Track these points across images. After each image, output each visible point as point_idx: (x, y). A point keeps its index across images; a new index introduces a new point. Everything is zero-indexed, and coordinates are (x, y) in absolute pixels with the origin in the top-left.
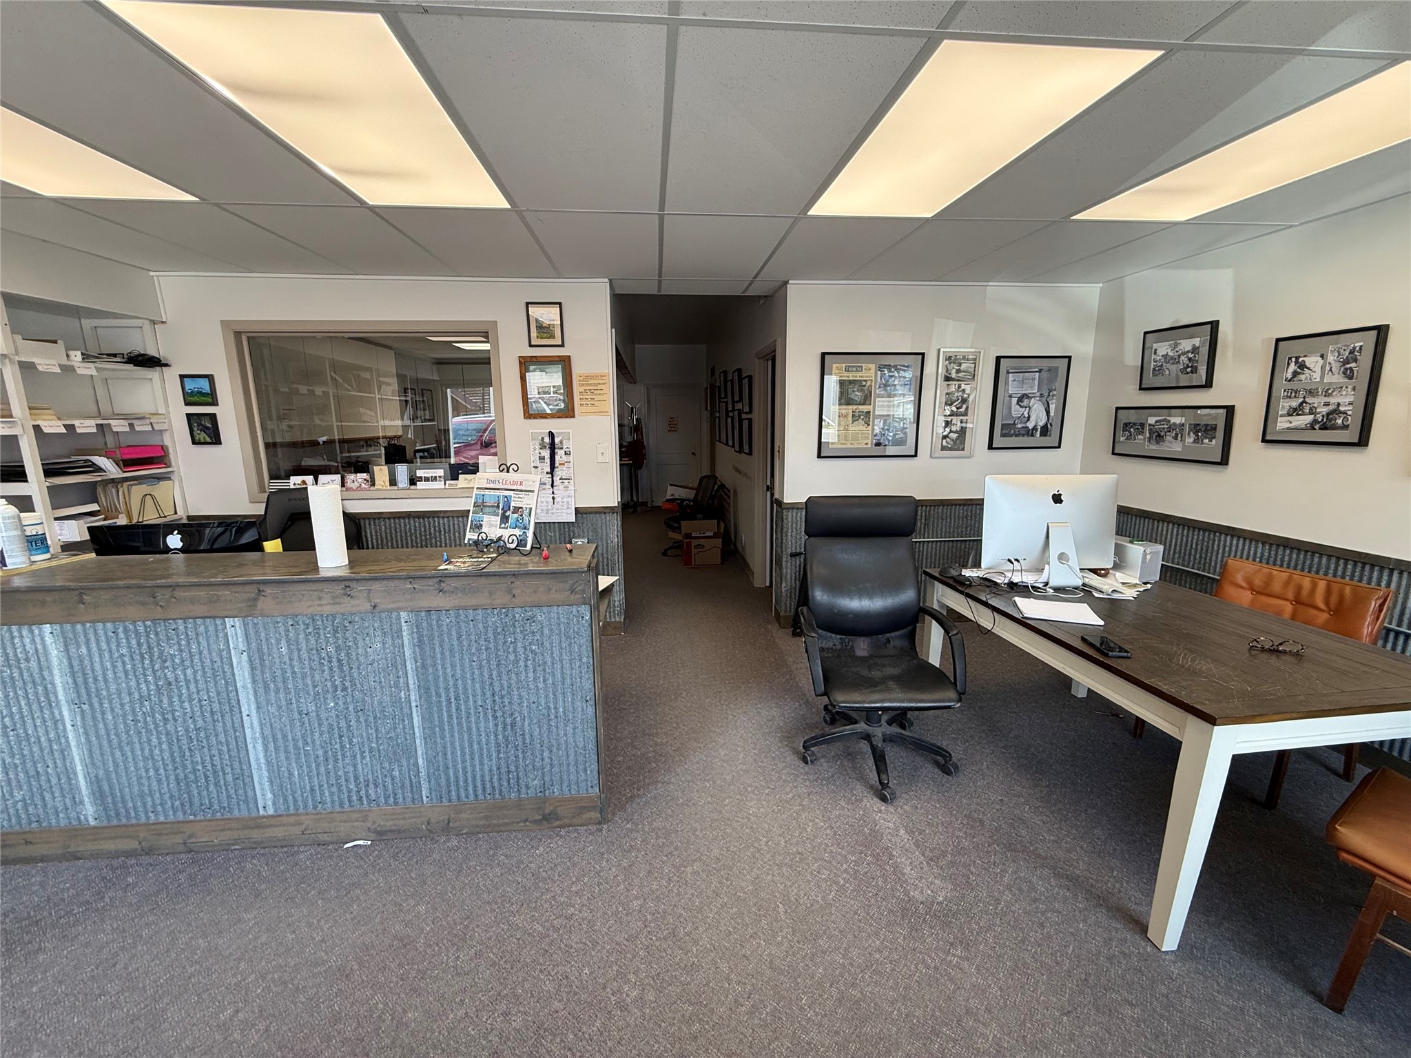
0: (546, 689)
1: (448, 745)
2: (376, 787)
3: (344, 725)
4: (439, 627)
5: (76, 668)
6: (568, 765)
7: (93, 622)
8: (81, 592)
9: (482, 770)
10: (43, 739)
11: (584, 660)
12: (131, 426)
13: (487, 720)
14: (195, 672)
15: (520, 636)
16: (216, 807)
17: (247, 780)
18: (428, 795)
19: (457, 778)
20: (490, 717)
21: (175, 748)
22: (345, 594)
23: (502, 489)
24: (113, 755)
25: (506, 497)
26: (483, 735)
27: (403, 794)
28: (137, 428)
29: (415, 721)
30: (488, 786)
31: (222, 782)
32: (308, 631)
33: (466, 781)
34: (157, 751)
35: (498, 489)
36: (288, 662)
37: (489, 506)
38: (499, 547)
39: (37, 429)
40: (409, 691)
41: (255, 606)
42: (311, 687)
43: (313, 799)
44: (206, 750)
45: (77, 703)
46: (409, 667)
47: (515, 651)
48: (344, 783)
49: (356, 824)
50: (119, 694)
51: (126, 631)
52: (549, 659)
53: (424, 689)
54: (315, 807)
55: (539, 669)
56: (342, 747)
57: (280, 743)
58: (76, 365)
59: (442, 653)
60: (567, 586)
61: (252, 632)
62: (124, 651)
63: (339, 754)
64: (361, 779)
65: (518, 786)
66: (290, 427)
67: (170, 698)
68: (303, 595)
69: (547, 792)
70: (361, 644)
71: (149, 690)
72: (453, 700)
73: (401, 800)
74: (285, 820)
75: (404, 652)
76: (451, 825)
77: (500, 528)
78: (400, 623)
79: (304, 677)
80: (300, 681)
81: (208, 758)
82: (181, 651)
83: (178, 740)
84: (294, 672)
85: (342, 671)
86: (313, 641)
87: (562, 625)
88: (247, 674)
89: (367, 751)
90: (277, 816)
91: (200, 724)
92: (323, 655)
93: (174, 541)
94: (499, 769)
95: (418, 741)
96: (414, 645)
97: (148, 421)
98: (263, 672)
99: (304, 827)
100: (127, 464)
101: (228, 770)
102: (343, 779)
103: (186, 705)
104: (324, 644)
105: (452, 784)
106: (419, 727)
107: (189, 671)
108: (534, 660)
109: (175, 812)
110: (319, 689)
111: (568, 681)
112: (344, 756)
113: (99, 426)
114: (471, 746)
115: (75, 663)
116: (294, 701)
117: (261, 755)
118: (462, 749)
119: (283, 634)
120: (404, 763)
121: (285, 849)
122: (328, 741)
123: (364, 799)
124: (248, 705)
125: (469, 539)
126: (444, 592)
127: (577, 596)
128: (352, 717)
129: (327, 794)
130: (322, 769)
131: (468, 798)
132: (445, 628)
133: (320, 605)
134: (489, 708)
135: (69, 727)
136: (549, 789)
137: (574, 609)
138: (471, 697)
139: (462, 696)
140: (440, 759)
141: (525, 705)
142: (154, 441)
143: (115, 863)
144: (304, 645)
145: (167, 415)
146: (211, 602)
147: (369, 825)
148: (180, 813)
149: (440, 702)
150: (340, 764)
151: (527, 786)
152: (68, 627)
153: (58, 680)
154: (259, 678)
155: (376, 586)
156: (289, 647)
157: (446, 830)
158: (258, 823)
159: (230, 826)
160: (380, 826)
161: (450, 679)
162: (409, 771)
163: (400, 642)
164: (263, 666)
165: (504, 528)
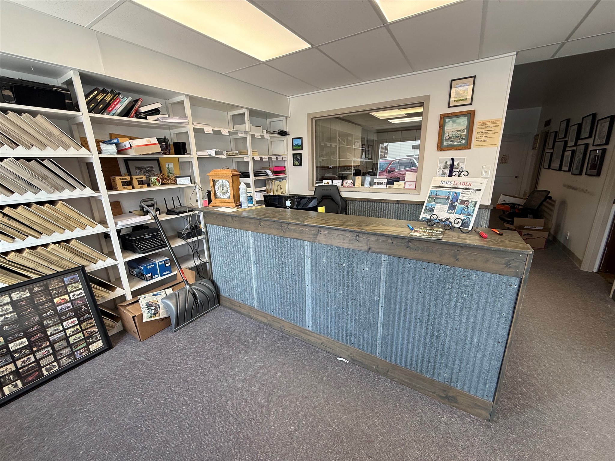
0: (467, 324)
1: (395, 333)
2: (355, 338)
3: (345, 303)
4: (404, 267)
5: (257, 250)
6: (472, 376)
7: (263, 233)
8: (260, 220)
9: (412, 353)
10: (246, 273)
11: (504, 314)
12: (277, 158)
13: (421, 328)
14: (292, 261)
15: (455, 285)
16: (292, 318)
17: (304, 313)
18: (380, 353)
19: (397, 352)
20: (424, 327)
21: (282, 290)
22: (356, 240)
23: (453, 188)
24: (264, 285)
25: (456, 193)
26: (417, 335)
27: (367, 347)
28: (279, 159)
29: (380, 313)
30: (414, 363)
31: (295, 310)
32: (336, 254)
33: (402, 355)
34: (276, 289)
35: (450, 188)
36: (326, 267)
37: (441, 198)
38: (446, 225)
39: (253, 158)
40: (379, 297)
41: (316, 238)
42: (333, 281)
43: (327, 332)
44: (291, 294)
45: (256, 263)
46: (382, 285)
47: (450, 294)
48: (341, 330)
49: (343, 350)
50: (267, 263)
51: (272, 239)
52: (474, 307)
53: (388, 299)
54: (328, 335)
55: (465, 310)
56: (343, 313)
57: (318, 302)
58: (265, 135)
59: (402, 283)
60: (503, 261)
61: (314, 249)
62: (270, 247)
63: (341, 316)
64: (349, 331)
65: (433, 372)
66: (323, 160)
67: (282, 270)
68: (337, 236)
69: (452, 384)
70: (359, 266)
71: (276, 265)
72: (403, 310)
73: (365, 349)
74: (315, 335)
75: (381, 276)
76: (389, 373)
77: (447, 212)
78: (381, 261)
79: (332, 275)
80: (329, 277)
81: (292, 298)
82: (288, 251)
83: (283, 288)
84: (328, 272)
85: (348, 278)
86: (338, 259)
87: (491, 287)
88: (309, 268)
89: (354, 320)
90: (312, 332)
91: (291, 283)
92: (341, 267)
93: (288, 203)
94: (423, 357)
95: (379, 325)
96: (387, 274)
97: (282, 157)
98: (316, 269)
99: (322, 341)
100: (275, 173)
101: (298, 306)
102: (341, 328)
103: (287, 274)
104: (342, 262)
105: (393, 353)
106: (381, 317)
107: (290, 261)
108: (463, 303)
109: (279, 315)
110: (337, 283)
111: (486, 324)
112: (343, 318)
113: (269, 158)
114: (408, 339)
115: (256, 248)
116: (326, 285)
117: (310, 304)
118: (403, 338)
119: (325, 253)
120: (370, 333)
121: (314, 348)
122: (337, 308)
123: (349, 341)
124: (308, 281)
125: (423, 218)
126: (411, 248)
127: (511, 270)
128: (350, 301)
129: (333, 332)
130: (333, 320)
131: (401, 364)
132: (407, 269)
133: (343, 243)
134: (424, 322)
135: (253, 271)
136: (454, 383)
137: (505, 279)
138: (414, 312)
139: (408, 310)
140: (389, 338)
141: (449, 328)
142: (282, 165)
143: (261, 325)
144: (333, 261)
145: (287, 155)
146: (300, 233)
147: (349, 354)
148: (280, 316)
149: (395, 308)
150: (341, 321)
151: (439, 374)
152: (256, 233)
153: (251, 253)
154: (314, 271)
155: (372, 238)
156: (327, 259)
157: (386, 374)
158: (305, 332)
159: (296, 328)
160: (354, 356)
161: (404, 298)
162: (372, 337)
163: (379, 270)
164: (316, 266)
165: (451, 213)
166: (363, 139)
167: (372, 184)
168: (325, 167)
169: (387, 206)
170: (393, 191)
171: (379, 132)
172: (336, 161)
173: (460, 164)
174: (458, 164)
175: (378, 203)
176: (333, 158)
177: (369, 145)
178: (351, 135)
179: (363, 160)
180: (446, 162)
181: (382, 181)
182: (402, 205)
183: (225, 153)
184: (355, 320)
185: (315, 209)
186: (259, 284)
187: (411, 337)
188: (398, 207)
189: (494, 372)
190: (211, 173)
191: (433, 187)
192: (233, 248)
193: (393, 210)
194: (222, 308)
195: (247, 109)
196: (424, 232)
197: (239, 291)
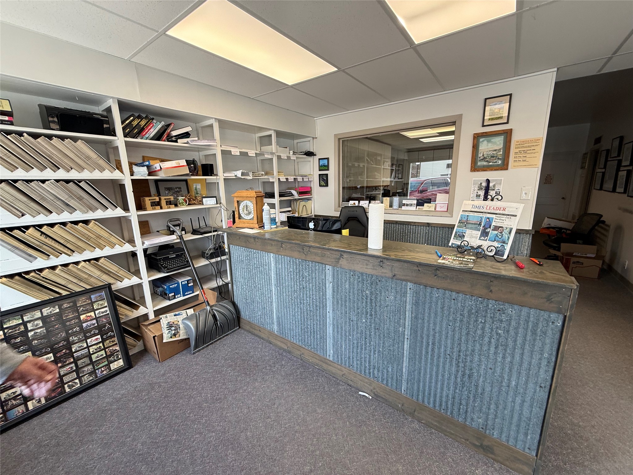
0: (503, 364)
1: (422, 368)
2: (378, 371)
3: (368, 333)
4: (431, 297)
5: (278, 272)
6: (511, 424)
7: (284, 256)
8: (282, 243)
9: (441, 393)
10: (267, 296)
11: (546, 355)
13: (451, 365)
14: (313, 286)
15: (488, 319)
16: (312, 346)
17: (325, 341)
18: (405, 390)
19: (424, 390)
20: (454, 364)
21: (302, 316)
22: (380, 265)
23: (485, 213)
24: (284, 310)
25: (488, 218)
26: (447, 373)
27: (391, 382)
28: (304, 180)
29: (405, 346)
30: (444, 404)
31: (316, 337)
32: (359, 280)
33: (430, 394)
34: (296, 314)
35: (482, 212)
36: (348, 293)
37: (472, 224)
38: (479, 253)
39: (279, 179)
40: (405, 328)
41: (338, 262)
42: (356, 309)
43: (349, 362)
44: (312, 320)
45: (276, 286)
46: (407, 315)
47: (483, 329)
48: (363, 361)
49: (366, 384)
50: (288, 287)
51: (293, 262)
52: (511, 343)
53: (414, 331)
54: (349, 367)
55: (500, 348)
56: (366, 344)
57: (340, 330)
58: (291, 156)
59: (429, 314)
60: (544, 295)
61: (336, 274)
62: (291, 270)
63: (363, 346)
64: (372, 364)
65: (466, 416)
66: (350, 180)
67: (303, 294)
68: (359, 261)
69: (488, 431)
70: (383, 294)
71: (297, 289)
72: (430, 343)
73: (390, 385)
74: (336, 365)
75: (406, 306)
76: (416, 413)
77: (480, 239)
78: (407, 289)
79: (354, 302)
80: (352, 304)
81: (312, 324)
82: (309, 275)
83: (304, 313)
84: (350, 299)
85: (372, 306)
86: (360, 285)
87: (530, 323)
88: (331, 293)
89: (377, 351)
90: (333, 362)
91: (312, 309)
92: (364, 294)
93: (311, 225)
94: (454, 398)
95: (405, 358)
96: (413, 303)
97: (307, 177)
98: (337, 294)
99: (343, 373)
100: (301, 193)
101: (319, 333)
102: (363, 359)
103: (308, 299)
104: (365, 288)
105: (421, 391)
106: (407, 351)
107: (311, 285)
108: (498, 340)
109: (299, 341)
110: (359, 311)
111: (525, 365)
112: (365, 349)
113: (295, 179)
114: (437, 376)
115: (278, 270)
116: (348, 312)
117: (331, 332)
118: (431, 375)
119: (348, 278)
120: (395, 366)
121: (334, 379)
122: (359, 338)
123: (372, 374)
124: (329, 308)
125: (452, 244)
126: (438, 277)
127: (552, 305)
129: (355, 363)
130: (355, 350)
131: (429, 404)
132: (434, 299)
133: (367, 268)
134: (455, 358)
135: (274, 294)
136: (490, 430)
137: (546, 315)
138: (443, 346)
139: (437, 344)
140: (416, 374)
141: (483, 367)
142: (308, 185)
143: (281, 351)
144: (356, 287)
145: (313, 175)
146: (322, 256)
147: (372, 388)
148: (300, 343)
149: (422, 342)
150: (363, 352)
151: (472, 419)
152: (277, 256)
153: (273, 276)
154: (335, 296)
155: (397, 264)
156: (349, 285)
157: (412, 415)
158: (325, 361)
159: (316, 357)
160: (377, 392)
161: (432, 331)
162: (397, 372)
163: (405, 299)
164: (338, 292)
165: (483, 240)
166: (392, 159)
167: (401, 205)
168: (352, 187)
169: (417, 229)
170: (424, 213)
171: (409, 151)
172: (364, 181)
173: (496, 186)
174: (494, 186)
175: (407, 226)
176: (361, 178)
177: (399, 165)
178: (381, 155)
179: (392, 180)
180: (481, 184)
181: (411, 203)
182: (433, 228)
183: (251, 174)
184: (379, 351)
185: (339, 232)
186: (280, 308)
187: (440, 375)
188: (428, 231)
189: (536, 421)
190: (236, 195)
191: (463, 211)
192: (255, 270)
193: (423, 233)
194: (242, 331)
195: (274, 130)
196: (454, 260)
197: (259, 314)
